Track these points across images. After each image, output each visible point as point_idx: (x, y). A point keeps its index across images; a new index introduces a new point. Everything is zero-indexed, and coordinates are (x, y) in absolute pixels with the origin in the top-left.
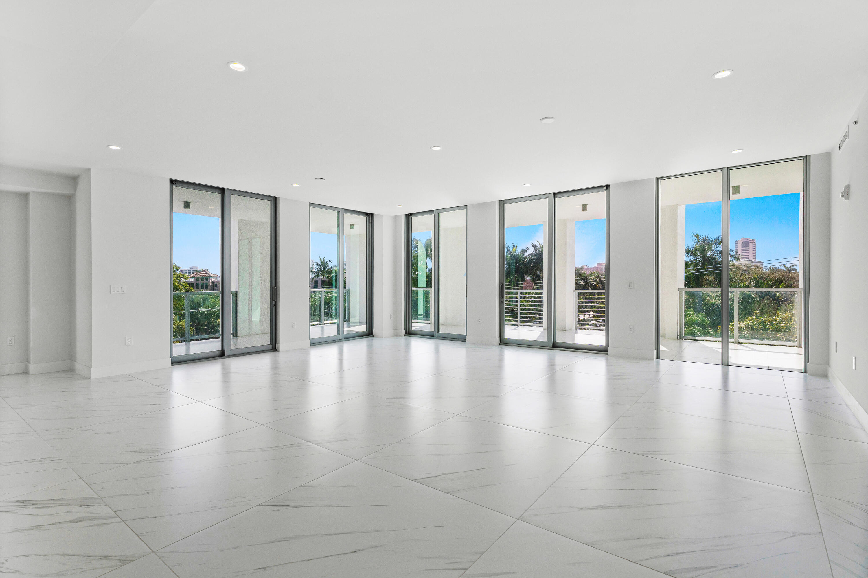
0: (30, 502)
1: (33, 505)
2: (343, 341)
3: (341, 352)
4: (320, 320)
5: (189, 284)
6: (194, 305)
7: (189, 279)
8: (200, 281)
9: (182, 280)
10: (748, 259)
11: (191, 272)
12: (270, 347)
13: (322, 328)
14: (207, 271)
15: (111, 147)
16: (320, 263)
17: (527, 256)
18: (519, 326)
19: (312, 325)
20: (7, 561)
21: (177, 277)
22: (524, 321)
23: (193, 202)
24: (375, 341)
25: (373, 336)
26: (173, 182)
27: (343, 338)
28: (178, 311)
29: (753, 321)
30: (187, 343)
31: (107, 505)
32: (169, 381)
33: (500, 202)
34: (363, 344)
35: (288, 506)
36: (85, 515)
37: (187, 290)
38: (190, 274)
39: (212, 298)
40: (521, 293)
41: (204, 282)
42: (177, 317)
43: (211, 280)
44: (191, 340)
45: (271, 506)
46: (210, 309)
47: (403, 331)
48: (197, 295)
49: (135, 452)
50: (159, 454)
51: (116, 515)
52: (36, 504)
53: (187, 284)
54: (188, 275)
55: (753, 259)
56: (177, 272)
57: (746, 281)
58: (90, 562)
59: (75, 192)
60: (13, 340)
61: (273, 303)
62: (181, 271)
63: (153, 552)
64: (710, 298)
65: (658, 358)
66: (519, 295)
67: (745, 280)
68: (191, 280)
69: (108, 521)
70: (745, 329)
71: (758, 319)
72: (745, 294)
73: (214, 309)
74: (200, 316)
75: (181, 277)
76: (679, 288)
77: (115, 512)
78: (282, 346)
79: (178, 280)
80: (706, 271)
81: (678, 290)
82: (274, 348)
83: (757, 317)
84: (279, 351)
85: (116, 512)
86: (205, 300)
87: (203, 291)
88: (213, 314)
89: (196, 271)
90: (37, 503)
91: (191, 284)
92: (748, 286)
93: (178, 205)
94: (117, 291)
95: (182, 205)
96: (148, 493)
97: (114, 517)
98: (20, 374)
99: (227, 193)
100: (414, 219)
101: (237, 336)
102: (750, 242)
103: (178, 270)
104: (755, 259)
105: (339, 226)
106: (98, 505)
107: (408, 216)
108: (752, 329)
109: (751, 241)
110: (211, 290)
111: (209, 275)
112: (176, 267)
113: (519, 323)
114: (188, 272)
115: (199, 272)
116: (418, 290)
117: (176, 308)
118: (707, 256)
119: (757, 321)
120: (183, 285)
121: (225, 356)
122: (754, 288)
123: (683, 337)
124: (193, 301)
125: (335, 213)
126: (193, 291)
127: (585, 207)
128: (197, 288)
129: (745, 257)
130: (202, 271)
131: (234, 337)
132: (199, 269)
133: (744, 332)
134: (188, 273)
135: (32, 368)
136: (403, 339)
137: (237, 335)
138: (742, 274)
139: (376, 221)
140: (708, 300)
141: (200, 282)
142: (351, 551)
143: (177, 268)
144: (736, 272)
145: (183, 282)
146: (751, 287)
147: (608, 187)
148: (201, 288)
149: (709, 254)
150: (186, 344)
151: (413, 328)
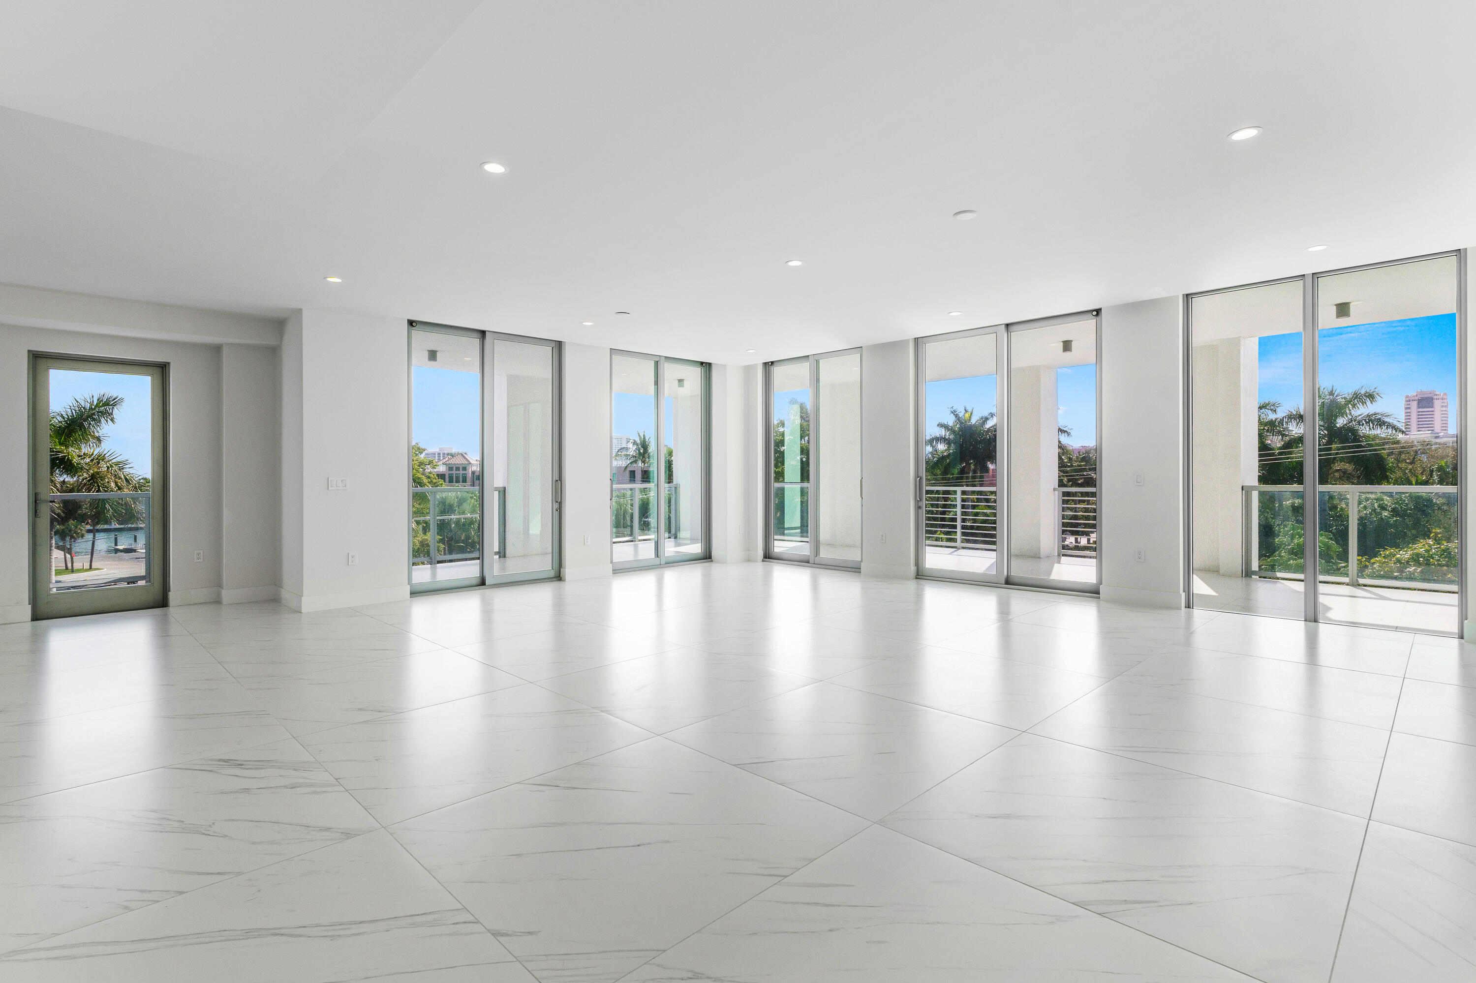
0: (235, 762)
1: (239, 765)
2: (663, 567)
3: (660, 583)
4: (631, 534)
5: (438, 475)
6: (444, 509)
7: (438, 467)
8: (454, 470)
9: (429, 469)
10: (1433, 430)
11: (441, 456)
12: (552, 574)
13: (636, 547)
14: (465, 455)
15: (328, 279)
16: (638, 442)
17: (991, 427)
18: (959, 549)
19: (614, 543)
20: (213, 824)
21: (421, 464)
22: (968, 541)
23: (441, 351)
24: (715, 569)
25: (712, 561)
26: (411, 323)
27: (663, 562)
28: (422, 518)
29: (1428, 548)
30: (433, 566)
31: (327, 771)
32: (405, 619)
33: (916, 340)
34: (696, 572)
35: (557, 786)
36: (301, 780)
37: (435, 485)
38: (439, 460)
39: (471, 498)
40: (964, 493)
41: (461, 472)
42: (421, 527)
43: (470, 469)
44: (439, 562)
45: (535, 784)
46: (469, 515)
47: (760, 553)
48: (450, 493)
49: (361, 709)
50: (391, 714)
51: (337, 783)
52: (242, 765)
53: (435, 476)
54: (437, 461)
55: (1442, 430)
56: (420, 456)
57: (1422, 474)
58: (309, 833)
59: (281, 342)
60: (202, 554)
61: (556, 506)
62: (427, 454)
63: (383, 827)
64: (1345, 504)
65: (1188, 606)
66: (959, 496)
67: (1420, 470)
68: (442, 469)
69: (330, 789)
70: (1410, 563)
71: (1439, 544)
72: (1419, 497)
73: (473, 516)
74: (453, 526)
75: (426, 465)
76: (1246, 484)
77: (336, 779)
78: (569, 572)
79: (421, 470)
80: (1337, 454)
81: (1243, 489)
82: (559, 577)
83: (1438, 541)
84: (564, 581)
85: (338, 780)
86: (461, 502)
87: (459, 486)
88: (473, 524)
89: (448, 454)
90: (243, 763)
91: (441, 476)
92: (1426, 483)
93: (420, 357)
94: (337, 487)
95: (426, 354)
96: (377, 760)
97: (334, 786)
98: (210, 603)
99: (488, 336)
100: (776, 370)
101: (505, 557)
102: (1435, 397)
103: (422, 452)
104: (1446, 430)
105: (656, 383)
106: (316, 770)
107: (768, 366)
108: (1427, 564)
109: (1437, 397)
110: (471, 485)
111: (468, 461)
112: (419, 448)
113: (959, 544)
114: (437, 456)
115: (453, 456)
116: (785, 486)
117: (416, 513)
118: (1338, 425)
119: (1437, 548)
120: (429, 477)
121: (485, 585)
122: (1439, 486)
123: (1254, 573)
124: (443, 502)
125: (652, 364)
126: (444, 487)
127: (1067, 346)
128: (450, 482)
129: (1424, 427)
130: (458, 454)
131: (501, 559)
132: (453, 451)
133: (1408, 569)
134: (437, 458)
135: (227, 595)
136: (759, 567)
137: (505, 554)
138: (1414, 458)
139: (716, 376)
140: (1342, 509)
141: (454, 472)
142: (633, 844)
143: (421, 451)
144: (1401, 455)
145: (430, 473)
146: (1432, 485)
147: (1098, 311)
148: (456, 482)
149: (1340, 422)
150: (431, 567)
151: (777, 550)
